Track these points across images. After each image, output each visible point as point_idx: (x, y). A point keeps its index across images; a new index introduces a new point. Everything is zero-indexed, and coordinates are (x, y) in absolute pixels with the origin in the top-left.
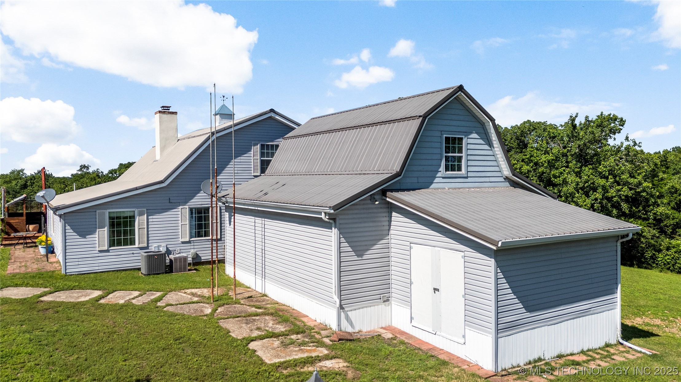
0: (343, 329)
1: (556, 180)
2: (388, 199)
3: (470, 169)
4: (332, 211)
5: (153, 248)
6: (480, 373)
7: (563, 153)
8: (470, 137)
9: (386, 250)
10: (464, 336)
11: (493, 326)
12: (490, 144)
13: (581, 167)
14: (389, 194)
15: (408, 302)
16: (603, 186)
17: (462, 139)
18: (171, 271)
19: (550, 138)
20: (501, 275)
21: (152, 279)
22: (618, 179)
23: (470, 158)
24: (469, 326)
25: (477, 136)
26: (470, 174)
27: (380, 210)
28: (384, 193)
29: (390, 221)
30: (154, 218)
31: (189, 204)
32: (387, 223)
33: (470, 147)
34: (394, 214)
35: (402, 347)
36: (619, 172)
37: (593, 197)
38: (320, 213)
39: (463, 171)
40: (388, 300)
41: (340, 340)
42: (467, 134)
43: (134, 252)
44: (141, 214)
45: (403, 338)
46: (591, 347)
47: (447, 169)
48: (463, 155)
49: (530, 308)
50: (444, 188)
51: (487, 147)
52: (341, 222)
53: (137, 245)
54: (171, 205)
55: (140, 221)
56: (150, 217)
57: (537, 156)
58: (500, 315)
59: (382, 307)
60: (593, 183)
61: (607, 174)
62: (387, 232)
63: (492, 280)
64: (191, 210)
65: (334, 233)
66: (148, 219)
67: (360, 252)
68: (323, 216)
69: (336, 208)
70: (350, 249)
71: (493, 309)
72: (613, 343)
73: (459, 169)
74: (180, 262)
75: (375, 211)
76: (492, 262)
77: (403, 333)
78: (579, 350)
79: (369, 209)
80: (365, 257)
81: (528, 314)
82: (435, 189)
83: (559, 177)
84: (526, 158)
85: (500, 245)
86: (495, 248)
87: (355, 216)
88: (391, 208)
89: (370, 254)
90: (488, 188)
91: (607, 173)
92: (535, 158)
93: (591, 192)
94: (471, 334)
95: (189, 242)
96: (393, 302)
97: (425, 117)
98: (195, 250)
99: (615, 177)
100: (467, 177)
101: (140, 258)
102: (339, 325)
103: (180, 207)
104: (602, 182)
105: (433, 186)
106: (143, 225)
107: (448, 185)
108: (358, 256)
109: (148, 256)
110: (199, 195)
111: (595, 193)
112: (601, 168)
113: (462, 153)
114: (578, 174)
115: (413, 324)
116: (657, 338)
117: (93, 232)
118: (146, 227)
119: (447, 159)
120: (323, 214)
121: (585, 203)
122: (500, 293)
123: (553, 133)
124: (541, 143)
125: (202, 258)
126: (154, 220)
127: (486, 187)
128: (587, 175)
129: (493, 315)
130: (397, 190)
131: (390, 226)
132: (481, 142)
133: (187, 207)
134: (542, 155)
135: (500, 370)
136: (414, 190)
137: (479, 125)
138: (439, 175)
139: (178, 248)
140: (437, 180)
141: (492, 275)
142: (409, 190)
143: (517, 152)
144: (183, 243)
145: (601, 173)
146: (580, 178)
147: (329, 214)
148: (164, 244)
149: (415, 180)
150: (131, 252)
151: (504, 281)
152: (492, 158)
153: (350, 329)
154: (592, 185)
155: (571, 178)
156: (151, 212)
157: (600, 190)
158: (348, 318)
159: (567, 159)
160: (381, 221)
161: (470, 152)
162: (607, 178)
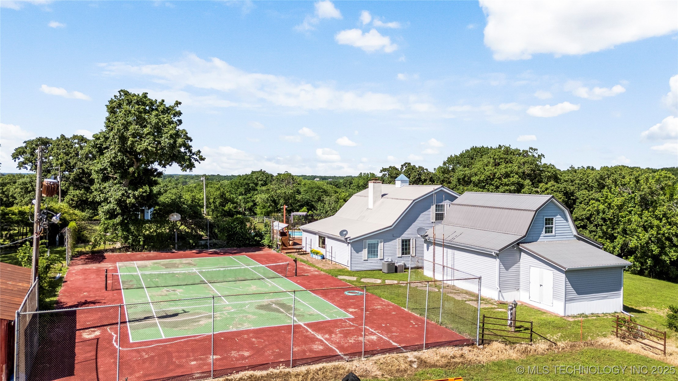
0: (500, 300)
1: (622, 219)
2: (520, 247)
3: (557, 232)
4: (498, 252)
5: (386, 259)
6: (559, 316)
7: (631, 197)
8: (556, 217)
9: (518, 268)
10: (552, 303)
11: (564, 299)
12: (567, 220)
13: (642, 211)
14: (520, 244)
15: (528, 290)
16: (657, 225)
17: (553, 218)
18: (396, 271)
19: (622, 185)
20: (567, 280)
21: (389, 275)
22: (669, 220)
23: (556, 227)
24: (555, 299)
25: (560, 217)
26: (556, 234)
27: (516, 251)
28: (518, 244)
29: (520, 256)
30: (387, 244)
31: (401, 237)
32: (519, 257)
33: (557, 222)
34: (522, 253)
35: (526, 307)
36: (670, 215)
37: (650, 233)
38: (492, 252)
39: (553, 233)
40: (518, 290)
41: (500, 303)
42: (555, 216)
43: (378, 261)
44: (381, 242)
45: (526, 305)
46: (607, 312)
47: (546, 233)
48: (554, 226)
49: (579, 293)
50: (544, 241)
51: (565, 221)
52: (501, 256)
53: (379, 258)
54: (394, 238)
55: (381, 245)
56: (384, 244)
57: (610, 199)
58: (567, 295)
59: (516, 292)
60: (651, 223)
61: (661, 217)
62: (518, 261)
63: (564, 282)
64: (403, 241)
65: (498, 260)
66: (384, 245)
67: (507, 269)
68: (493, 254)
69: (500, 251)
70: (503, 267)
71: (564, 293)
72: (618, 312)
73: (552, 232)
74: (401, 267)
75: (514, 251)
76: (564, 275)
77: (526, 303)
78: (602, 313)
79: (512, 251)
80: (509, 271)
81: (578, 296)
82: (540, 242)
83: (625, 217)
84: (602, 200)
85: (567, 269)
86: (565, 270)
87: (506, 254)
88: (521, 251)
89: (511, 270)
90: (565, 240)
91: (662, 215)
92: (609, 200)
93: (649, 229)
94: (555, 302)
95: (401, 257)
96: (521, 290)
97: (536, 211)
98: (404, 261)
99: (667, 218)
100: (555, 236)
101: (382, 264)
102: (499, 298)
103: (398, 239)
104: (656, 222)
105: (539, 240)
106: (382, 248)
107: (546, 240)
108: (506, 270)
109: (388, 264)
110: (405, 232)
111: (652, 230)
112: (657, 213)
113: (553, 225)
114: (640, 216)
115: (530, 299)
116: (645, 314)
117: (361, 251)
118: (383, 249)
119: (546, 228)
120: (493, 253)
121: (644, 237)
122: (567, 287)
123: (624, 182)
124: (614, 189)
125: (407, 266)
126: (386, 245)
127: (564, 240)
128: (646, 216)
129: (564, 295)
130: (524, 243)
131: (520, 258)
132: (562, 219)
133: (401, 239)
134: (615, 197)
135: (566, 315)
136: (531, 242)
137: (561, 211)
138: (542, 235)
139: (396, 260)
140: (540, 238)
141: (564, 280)
142: (529, 243)
143: (597, 191)
144: (399, 257)
145: (656, 216)
146: (641, 218)
147: (496, 253)
148: (390, 258)
149: (531, 238)
150: (377, 261)
151: (568, 282)
152: (568, 226)
153: (503, 300)
154: (650, 224)
155: (634, 218)
156: (385, 242)
157: (655, 229)
158: (502, 296)
159: (634, 202)
160: (516, 256)
161: (557, 224)
162: (661, 220)
